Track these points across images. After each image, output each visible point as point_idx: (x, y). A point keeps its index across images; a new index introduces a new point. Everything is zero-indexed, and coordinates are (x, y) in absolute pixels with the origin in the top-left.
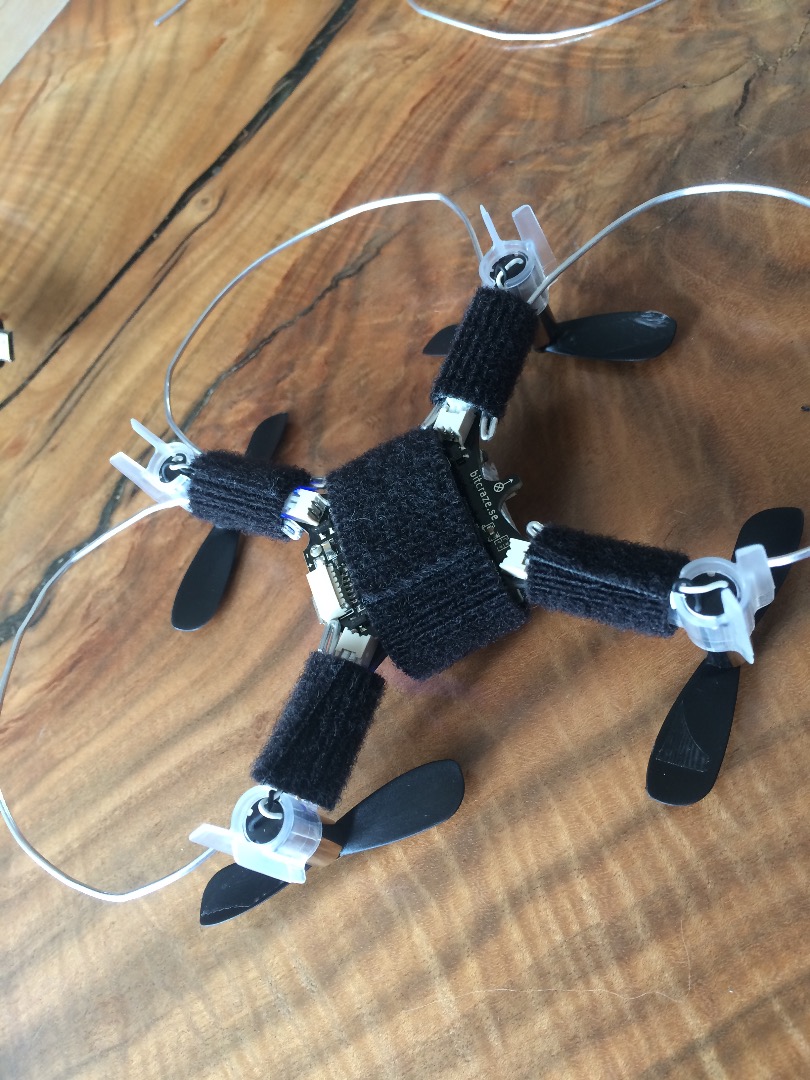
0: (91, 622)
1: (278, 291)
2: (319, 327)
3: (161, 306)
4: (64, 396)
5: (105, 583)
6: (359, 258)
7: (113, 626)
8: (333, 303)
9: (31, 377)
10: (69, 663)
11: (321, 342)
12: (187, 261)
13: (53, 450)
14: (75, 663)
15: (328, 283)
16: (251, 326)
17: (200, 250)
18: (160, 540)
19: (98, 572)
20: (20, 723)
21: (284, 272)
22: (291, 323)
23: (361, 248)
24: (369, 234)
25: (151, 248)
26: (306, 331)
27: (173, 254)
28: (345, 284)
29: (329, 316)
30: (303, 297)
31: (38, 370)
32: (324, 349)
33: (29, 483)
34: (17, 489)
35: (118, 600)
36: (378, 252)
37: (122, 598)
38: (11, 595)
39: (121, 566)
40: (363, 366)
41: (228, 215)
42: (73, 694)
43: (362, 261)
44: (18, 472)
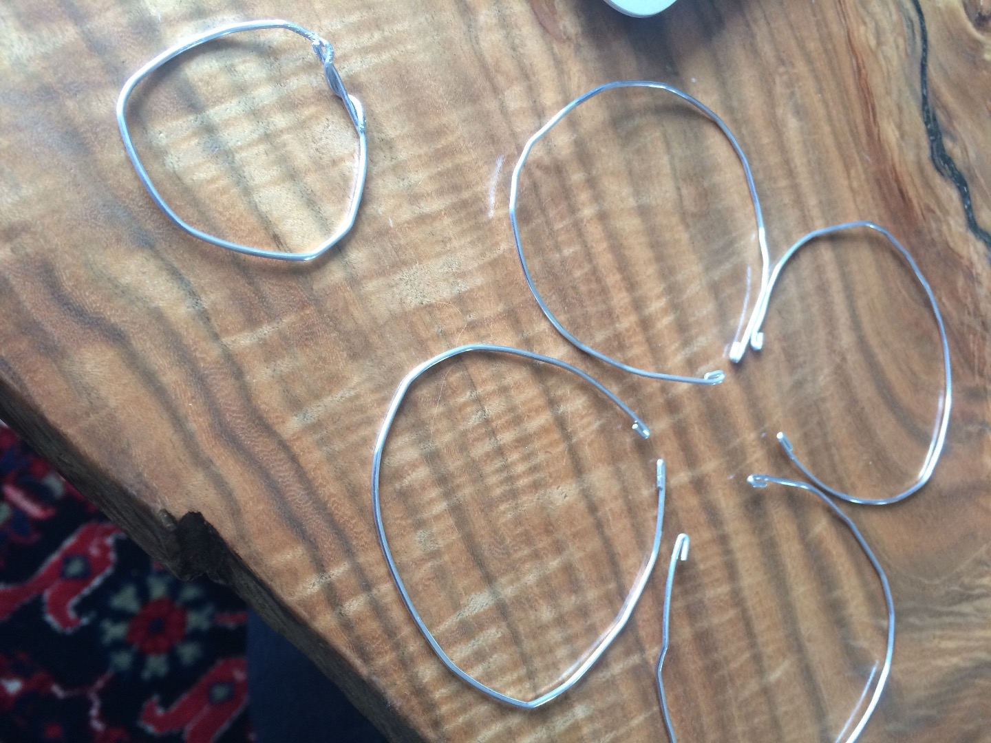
0: (924, 212)
5: (944, 228)
7: (919, 233)
10: (903, 189)
14: (902, 193)
19: (952, 222)
20: (876, 138)
35: (933, 240)
37: (933, 243)
38: (954, 139)
39: (952, 245)
42: (885, 190)
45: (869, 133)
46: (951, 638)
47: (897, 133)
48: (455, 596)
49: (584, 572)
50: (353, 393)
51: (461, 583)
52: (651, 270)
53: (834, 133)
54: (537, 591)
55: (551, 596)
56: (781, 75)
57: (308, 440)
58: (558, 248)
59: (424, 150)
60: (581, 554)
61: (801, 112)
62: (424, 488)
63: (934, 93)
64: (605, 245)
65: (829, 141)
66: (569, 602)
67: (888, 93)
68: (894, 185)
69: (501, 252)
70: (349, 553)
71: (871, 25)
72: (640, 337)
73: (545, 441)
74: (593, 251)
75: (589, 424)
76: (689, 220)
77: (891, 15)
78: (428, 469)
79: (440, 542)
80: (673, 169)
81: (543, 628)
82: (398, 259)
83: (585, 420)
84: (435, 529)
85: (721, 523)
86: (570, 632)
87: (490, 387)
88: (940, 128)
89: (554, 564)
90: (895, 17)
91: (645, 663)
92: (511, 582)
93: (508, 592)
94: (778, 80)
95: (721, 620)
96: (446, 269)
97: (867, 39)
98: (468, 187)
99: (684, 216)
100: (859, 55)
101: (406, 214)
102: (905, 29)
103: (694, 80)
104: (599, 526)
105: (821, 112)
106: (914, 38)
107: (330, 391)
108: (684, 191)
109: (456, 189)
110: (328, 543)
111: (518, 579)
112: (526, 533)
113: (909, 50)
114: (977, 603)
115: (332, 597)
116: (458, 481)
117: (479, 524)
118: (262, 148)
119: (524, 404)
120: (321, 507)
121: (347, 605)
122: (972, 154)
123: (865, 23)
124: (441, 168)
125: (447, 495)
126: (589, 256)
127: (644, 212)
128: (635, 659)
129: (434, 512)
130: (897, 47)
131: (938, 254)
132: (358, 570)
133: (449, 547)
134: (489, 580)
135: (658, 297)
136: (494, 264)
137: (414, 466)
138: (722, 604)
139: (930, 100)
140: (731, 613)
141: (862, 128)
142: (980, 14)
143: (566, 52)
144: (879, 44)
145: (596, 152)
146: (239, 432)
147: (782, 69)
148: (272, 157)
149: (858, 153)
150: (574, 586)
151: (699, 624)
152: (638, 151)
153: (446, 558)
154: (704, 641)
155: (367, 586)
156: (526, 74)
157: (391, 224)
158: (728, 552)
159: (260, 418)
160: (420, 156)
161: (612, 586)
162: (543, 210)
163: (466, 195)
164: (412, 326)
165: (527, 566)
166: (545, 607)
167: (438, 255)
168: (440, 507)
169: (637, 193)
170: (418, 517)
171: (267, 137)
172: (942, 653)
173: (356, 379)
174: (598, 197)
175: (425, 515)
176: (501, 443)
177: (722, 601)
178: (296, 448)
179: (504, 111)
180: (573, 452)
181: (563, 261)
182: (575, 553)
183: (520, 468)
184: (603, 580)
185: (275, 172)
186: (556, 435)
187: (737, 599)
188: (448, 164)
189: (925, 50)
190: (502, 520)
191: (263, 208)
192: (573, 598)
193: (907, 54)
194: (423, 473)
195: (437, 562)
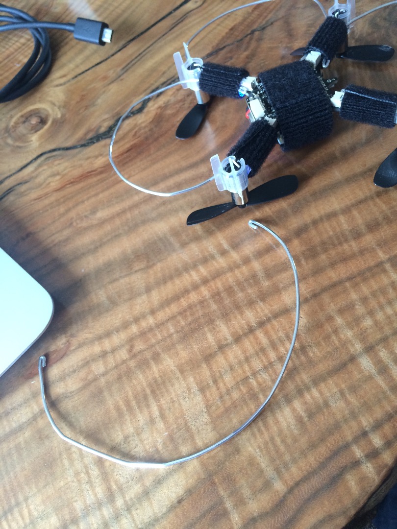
0: (137, 137)
1: (227, 33)
2: (244, 46)
3: (174, 35)
4: (128, 62)
5: (143, 125)
6: (263, 25)
7: (147, 139)
8: (251, 39)
9: (113, 55)
10: (126, 150)
11: (245, 50)
12: (187, 21)
13: (122, 80)
14: (129, 150)
15: (249, 32)
16: (214, 44)
17: (193, 18)
18: (169, 112)
19: (140, 121)
20: (103, 169)
21: (230, 27)
22: (232, 44)
23: (264, 22)
24: (268, 18)
25: (170, 16)
26: (238, 47)
27: (181, 18)
28: (257, 33)
29: (249, 43)
30: (238, 36)
31: (116, 53)
33: (110, 90)
34: (104, 92)
35: (149, 131)
36: (272, 24)
37: (151, 130)
38: (100, 127)
39: (151, 120)
40: (262, 60)
41: (206, 8)
42: (128, 160)
43: (265, 26)
44: (105, 87)
45: (101, 173)
47: (100, 158)
48: (364, 379)
49: (341, 302)
50: (258, 450)
51: (356, 375)
52: (177, 281)
53: (102, 191)
54: (356, 329)
55: (357, 320)
56: (77, 224)
57: (286, 476)
58: (170, 336)
59: (128, 417)
60: (332, 305)
61: (94, 211)
62: (306, 403)
63: (78, 141)
64: (167, 309)
65: (107, 193)
66: (360, 309)
67: (81, 166)
68: (125, 155)
69: (175, 368)
70: (347, 446)
71: (50, 180)
72: (212, 284)
73: (272, 333)
74: (170, 316)
75: (261, 308)
76: (151, 263)
77: (44, 170)
78: (295, 401)
79: (334, 391)
80: (126, 276)
81: (376, 323)
82: (184, 429)
83: (259, 310)
84: (328, 395)
85: (306, 225)
86: (376, 307)
87: (246, 368)
88: (95, 135)
89: (339, 321)
90: (45, 167)
91: (390, 260)
92: (353, 345)
93: (358, 347)
94: (80, 225)
95: (359, 218)
96: (187, 399)
97: (57, 181)
98: (144, 390)
99: (149, 267)
100: (64, 184)
101: (160, 425)
102: (50, 161)
103: (83, 271)
104: (315, 296)
105: (93, 200)
106: (54, 156)
107: (258, 464)
108: (137, 268)
109: (145, 397)
110: (342, 460)
111: (350, 341)
112: (324, 339)
113: (60, 158)
115: (373, 455)
116: (300, 383)
117: (322, 368)
118: (134, 512)
119: (254, 347)
120: (323, 465)
121: (377, 446)
122: (106, 116)
123: (49, 183)
124: (136, 407)
125: (308, 389)
126: (173, 317)
127: (148, 290)
128: (388, 266)
129: (319, 396)
130: (59, 164)
131: (156, 126)
132: (356, 440)
133: (337, 385)
134: (353, 359)
135: (191, 276)
136: (182, 372)
137: (294, 410)
138: (350, 219)
139: (83, 142)
140: (355, 213)
141: (99, 177)
142: (40, 123)
143: (75, 342)
144: (58, 174)
145: (121, 319)
146: (286, 518)
147: (74, 224)
148: (138, 506)
149: (111, 177)
150: (351, 307)
151: (363, 230)
152: (119, 296)
153: (343, 386)
154: (373, 227)
155: (365, 434)
156: (87, 363)
157: (167, 433)
158: (321, 219)
159: (277, 506)
160: (131, 420)
161: (348, 284)
162: (152, 346)
163: (148, 391)
164: (218, 417)
165: (342, 336)
166: (365, 324)
167: (180, 404)
168: (314, 391)
169: (139, 294)
170: (322, 405)
171: (129, 509)
173: (250, 449)
174: (143, 316)
175: (321, 401)
176: (276, 358)
177: (349, 219)
178: (291, 483)
179: (104, 374)
180: (276, 316)
181: (177, 332)
182: (332, 308)
184: (345, 290)
185: (146, 504)
186: (269, 326)
187: (347, 210)
188: (133, 403)
189: (59, 149)
190: (318, 354)
191: (164, 510)
192: (357, 307)
193: (62, 158)
194: (297, 404)
195: (346, 391)
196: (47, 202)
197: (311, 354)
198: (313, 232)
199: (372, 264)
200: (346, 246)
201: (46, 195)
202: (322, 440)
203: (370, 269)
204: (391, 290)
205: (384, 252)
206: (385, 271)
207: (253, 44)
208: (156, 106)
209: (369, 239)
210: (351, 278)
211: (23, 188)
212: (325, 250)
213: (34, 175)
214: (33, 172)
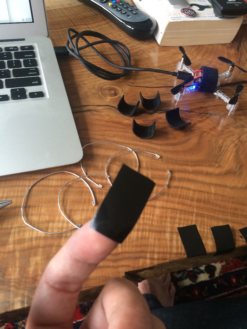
0: (144, 122)
1: (198, 108)
2: (201, 116)
6: (212, 114)
8: (205, 115)
9: (154, 88)
11: (200, 118)
15: (206, 113)
16: (192, 108)
18: (160, 121)
19: (148, 117)
21: (201, 106)
22: (197, 113)
23: (214, 113)
24: (216, 112)
28: (208, 115)
29: (203, 116)
30: (201, 111)
31: (156, 88)
32: (200, 119)
36: (216, 115)
39: (153, 119)
40: (204, 125)
45: (124, 125)
46: (227, 154)
47: (127, 120)
49: (173, 215)
51: (163, 237)
53: (121, 132)
54: (172, 225)
55: (174, 223)
56: (106, 137)
60: (170, 214)
61: (114, 136)
66: (177, 221)
67: (119, 118)
70: (146, 252)
71: (106, 116)
79: (153, 236)
84: (151, 236)
85: (179, 187)
89: (169, 219)
90: (107, 111)
91: (196, 213)
92: (168, 228)
93: (169, 230)
95: (197, 195)
97: (108, 118)
100: (110, 121)
102: (110, 110)
104: (167, 208)
105: (116, 133)
106: (112, 109)
108: (117, 164)
110: (142, 255)
111: (168, 227)
112: (160, 221)
114: (223, 146)
115: (152, 259)
116: (145, 228)
117: (154, 228)
120: (136, 252)
121: (155, 257)
125: (146, 231)
128: (194, 215)
129: (148, 235)
130: (112, 113)
132: (150, 252)
133: (155, 235)
134: (165, 232)
137: (138, 234)
140: (197, 193)
141: (123, 126)
142: (114, 94)
144: (110, 116)
150: (175, 218)
151: (195, 200)
153: (157, 237)
154: (199, 201)
155: (154, 252)
158: (185, 188)
161: (179, 212)
165: (166, 224)
168: (147, 233)
172: (229, 157)
175: (147, 237)
177: (193, 194)
182: (169, 215)
183: (149, 216)
184: (177, 213)
187: (194, 191)
189: (115, 108)
190: (156, 224)
194: (140, 233)
195: (157, 239)
196: (100, 123)
197: (154, 223)
198: (179, 190)
199: (191, 211)
200: (186, 201)
201: (101, 120)
202: (141, 246)
203: (189, 212)
204: (190, 221)
205: (196, 210)
206: (192, 215)
207: (204, 118)
208: (157, 116)
209: (195, 203)
210: (181, 211)
211: (95, 113)
212: (179, 198)
213: (101, 110)
214: (101, 109)
